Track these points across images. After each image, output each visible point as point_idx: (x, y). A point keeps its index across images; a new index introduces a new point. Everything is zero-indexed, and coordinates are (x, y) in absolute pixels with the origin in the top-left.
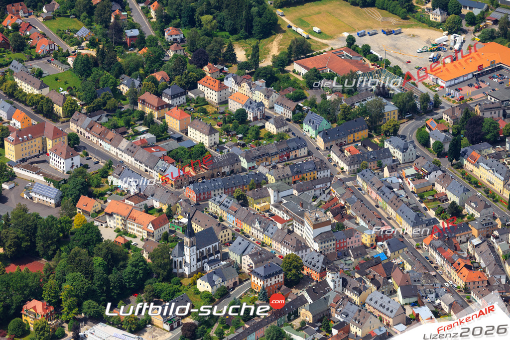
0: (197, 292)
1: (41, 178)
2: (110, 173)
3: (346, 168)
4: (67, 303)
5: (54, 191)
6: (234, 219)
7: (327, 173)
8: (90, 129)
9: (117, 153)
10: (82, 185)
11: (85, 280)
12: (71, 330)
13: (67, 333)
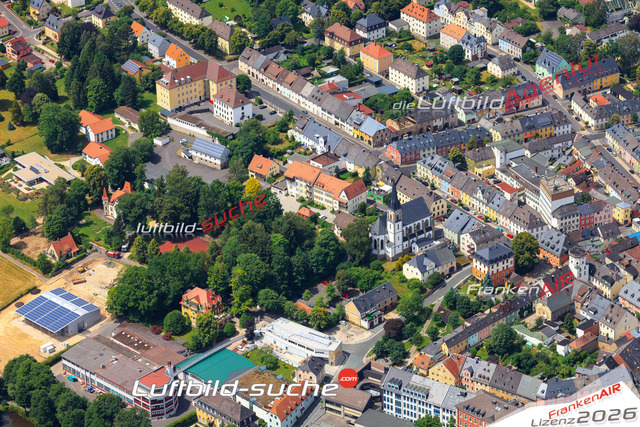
0: (404, 280)
1: (202, 132)
2: (291, 126)
3: (592, 122)
4: (239, 292)
5: (220, 149)
6: (449, 186)
7: (567, 129)
8: (265, 70)
9: (299, 101)
10: (255, 141)
11: (262, 263)
12: (243, 326)
13: (238, 329)
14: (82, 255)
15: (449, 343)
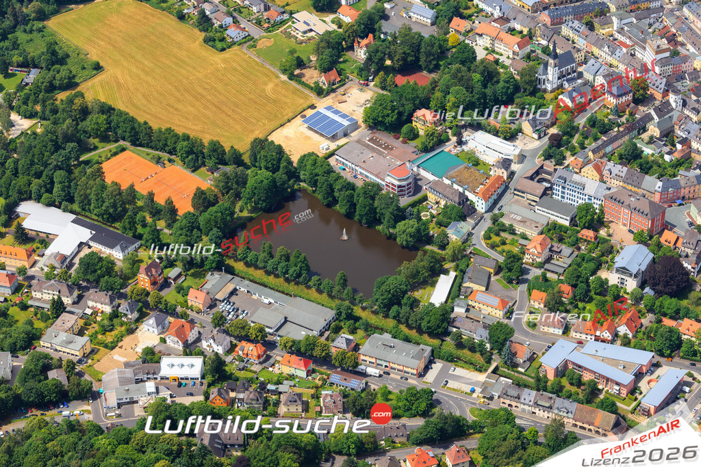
5: (430, 12)
6: (584, 42)
7: (658, 4)
10: (454, 7)
12: (454, 135)
13: (450, 137)
14: (343, 83)
15: (594, 152)
